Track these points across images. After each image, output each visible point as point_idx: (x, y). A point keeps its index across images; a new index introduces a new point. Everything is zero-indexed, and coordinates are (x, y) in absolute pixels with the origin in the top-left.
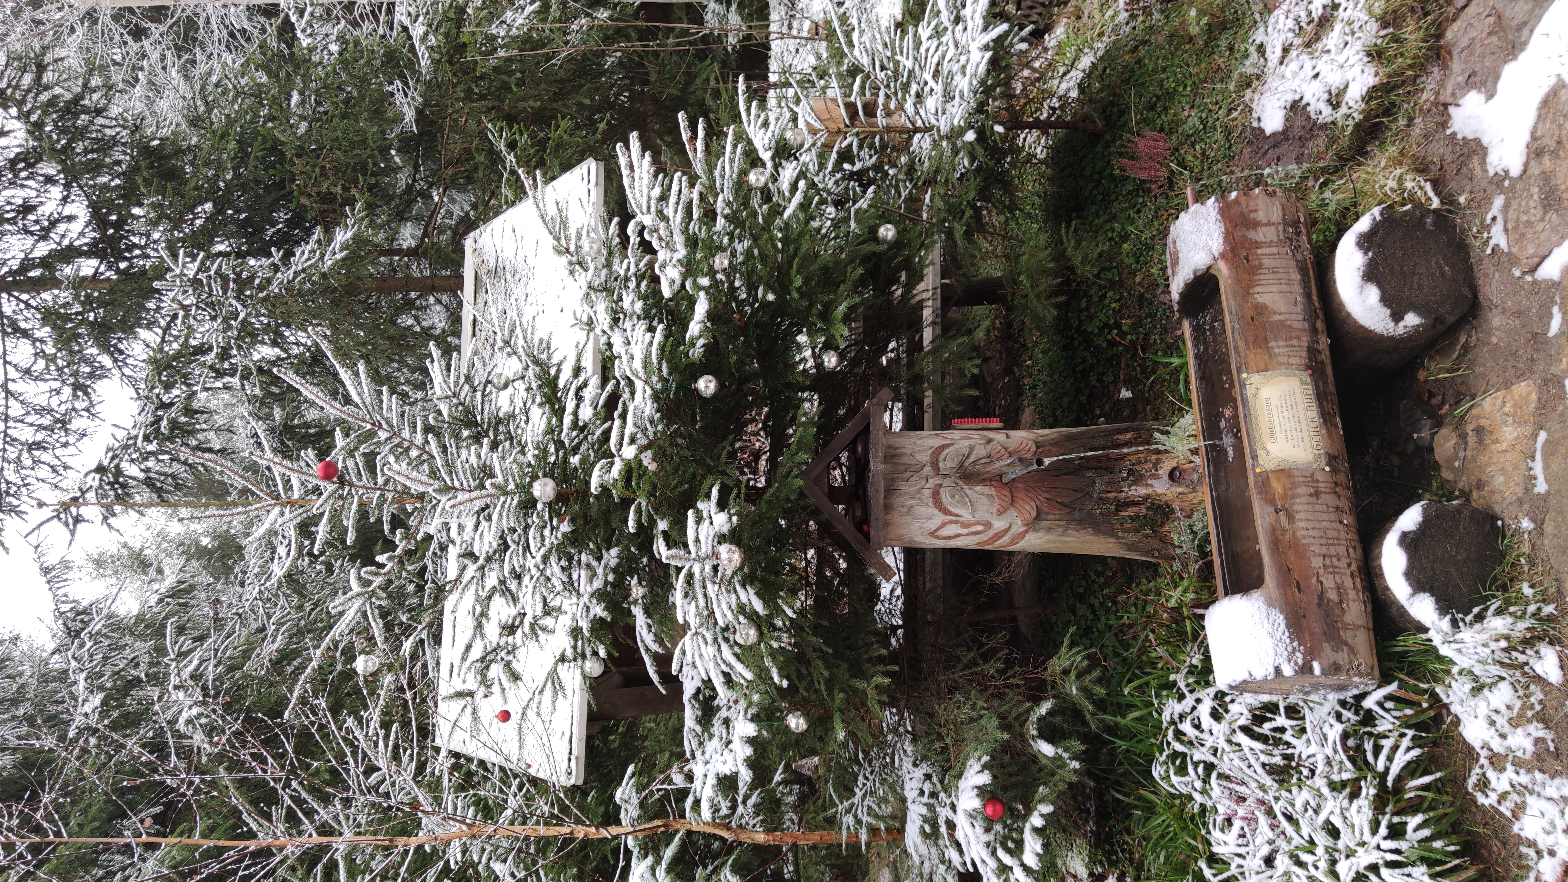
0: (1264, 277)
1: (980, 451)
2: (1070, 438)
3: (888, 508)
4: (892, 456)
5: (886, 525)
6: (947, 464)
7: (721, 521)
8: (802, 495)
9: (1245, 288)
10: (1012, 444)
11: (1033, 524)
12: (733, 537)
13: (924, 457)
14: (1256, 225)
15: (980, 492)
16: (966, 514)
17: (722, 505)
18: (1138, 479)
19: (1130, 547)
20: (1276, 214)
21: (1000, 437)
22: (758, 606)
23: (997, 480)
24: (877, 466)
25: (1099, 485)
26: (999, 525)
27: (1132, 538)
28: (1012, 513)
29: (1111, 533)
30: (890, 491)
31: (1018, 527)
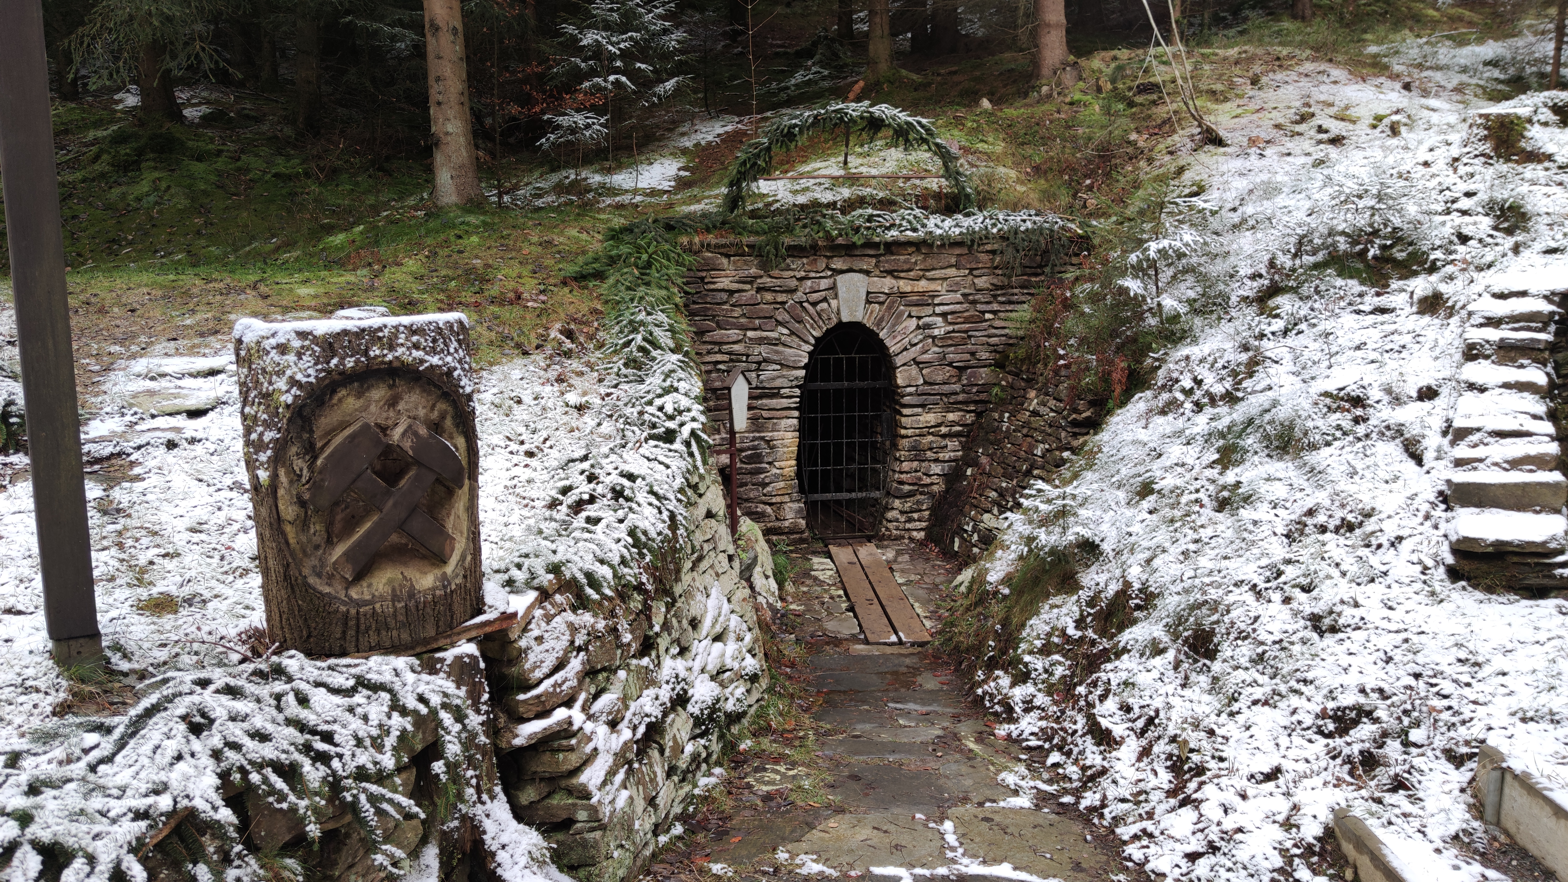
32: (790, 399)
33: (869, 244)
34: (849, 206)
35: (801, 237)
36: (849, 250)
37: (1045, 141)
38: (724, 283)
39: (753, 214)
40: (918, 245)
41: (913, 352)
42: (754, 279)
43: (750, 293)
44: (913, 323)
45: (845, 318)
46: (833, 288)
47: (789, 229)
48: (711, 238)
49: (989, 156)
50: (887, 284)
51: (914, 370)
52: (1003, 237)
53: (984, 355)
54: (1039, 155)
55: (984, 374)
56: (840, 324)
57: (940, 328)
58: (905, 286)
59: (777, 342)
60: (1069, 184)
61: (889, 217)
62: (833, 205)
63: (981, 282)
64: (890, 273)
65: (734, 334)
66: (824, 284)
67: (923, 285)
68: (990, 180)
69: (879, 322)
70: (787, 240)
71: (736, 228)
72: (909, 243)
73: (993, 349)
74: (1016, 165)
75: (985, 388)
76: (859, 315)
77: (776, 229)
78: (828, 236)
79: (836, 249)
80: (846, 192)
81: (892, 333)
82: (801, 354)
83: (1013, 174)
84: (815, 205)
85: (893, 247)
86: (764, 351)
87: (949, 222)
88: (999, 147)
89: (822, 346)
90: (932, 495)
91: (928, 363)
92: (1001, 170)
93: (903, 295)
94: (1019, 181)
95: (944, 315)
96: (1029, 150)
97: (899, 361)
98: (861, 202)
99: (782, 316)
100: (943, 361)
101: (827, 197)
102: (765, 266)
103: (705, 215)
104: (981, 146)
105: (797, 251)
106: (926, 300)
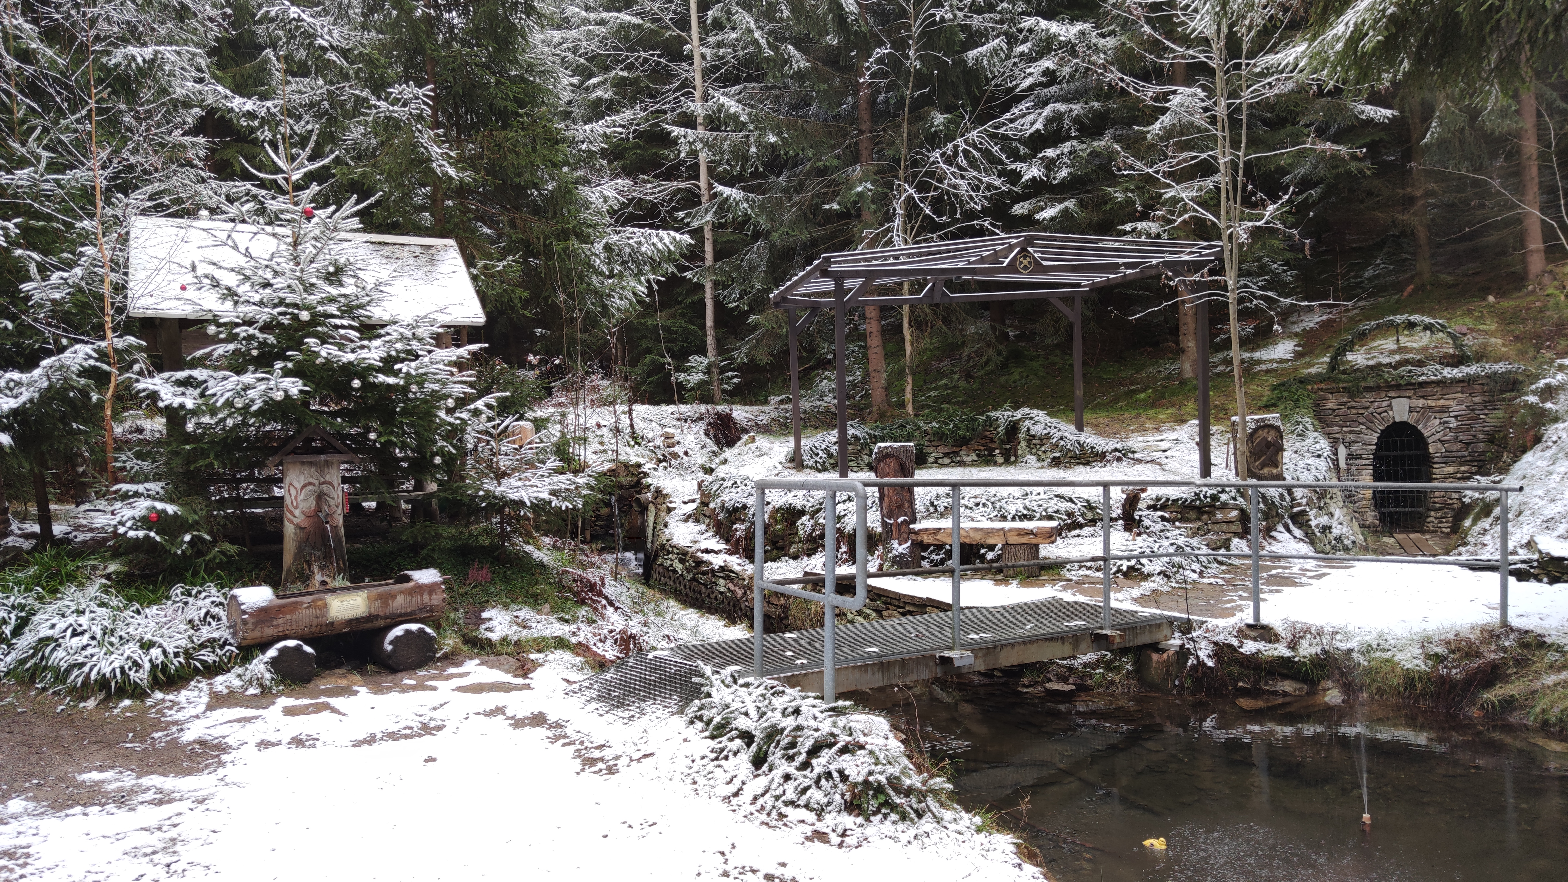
0: (408, 598)
1: (332, 502)
2: (340, 541)
3: (303, 463)
4: (328, 464)
5: (294, 463)
6: (325, 488)
7: (294, 391)
8: (307, 425)
9: (403, 592)
10: (336, 516)
11: (298, 527)
12: (287, 396)
13: (328, 478)
14: (430, 594)
15: (312, 503)
16: (301, 497)
17: (301, 391)
18: (321, 568)
19: (289, 570)
20: (434, 602)
21: (339, 511)
22: (254, 408)
23: (319, 509)
24: (322, 458)
25: (318, 553)
26: (297, 512)
27: (293, 569)
28: (303, 517)
29: (295, 560)
30: (311, 464)
31: (295, 521)
32: (1369, 461)
33: (1409, 384)
34: (1400, 364)
35: (1371, 383)
36: (1398, 387)
37: (1524, 321)
38: (1330, 406)
39: (1344, 372)
40: (1438, 383)
41: (1438, 436)
42: (1345, 404)
43: (1344, 410)
44: (1437, 421)
45: (1397, 420)
46: (1390, 405)
47: (1364, 379)
48: (1323, 386)
49: (1486, 332)
50: (1421, 402)
51: (1439, 445)
52: (1488, 376)
53: (1481, 437)
54: (1518, 329)
55: (1482, 446)
56: (1395, 423)
57: (1454, 424)
58: (1431, 403)
59: (1360, 432)
60: (1536, 345)
61: (1419, 370)
62: (1389, 365)
63: (1476, 400)
64: (1423, 397)
65: (1336, 429)
66: (1385, 404)
67: (1442, 402)
68: (1485, 345)
69: (1417, 421)
70: (1363, 384)
71: (1336, 380)
72: (1433, 382)
73: (1487, 433)
74: (1503, 336)
75: (1483, 453)
76: (1405, 418)
77: (1357, 379)
78: (1386, 381)
79: (1390, 387)
80: (1397, 357)
81: (1425, 427)
82: (1374, 438)
83: (1500, 341)
84: (1380, 365)
85: (1423, 385)
86: (1352, 437)
87: (1456, 370)
88: (1493, 327)
89: (1385, 434)
90: (1453, 509)
91: (1448, 441)
92: (1493, 340)
93: (1430, 408)
94: (1504, 345)
95: (1456, 417)
96: (1512, 327)
97: (1430, 440)
98: (1407, 362)
99: (1361, 420)
100: (1456, 440)
101: (1386, 360)
102: (1352, 397)
103: (1318, 375)
104: (1482, 327)
105: (1369, 389)
106: (1444, 410)
